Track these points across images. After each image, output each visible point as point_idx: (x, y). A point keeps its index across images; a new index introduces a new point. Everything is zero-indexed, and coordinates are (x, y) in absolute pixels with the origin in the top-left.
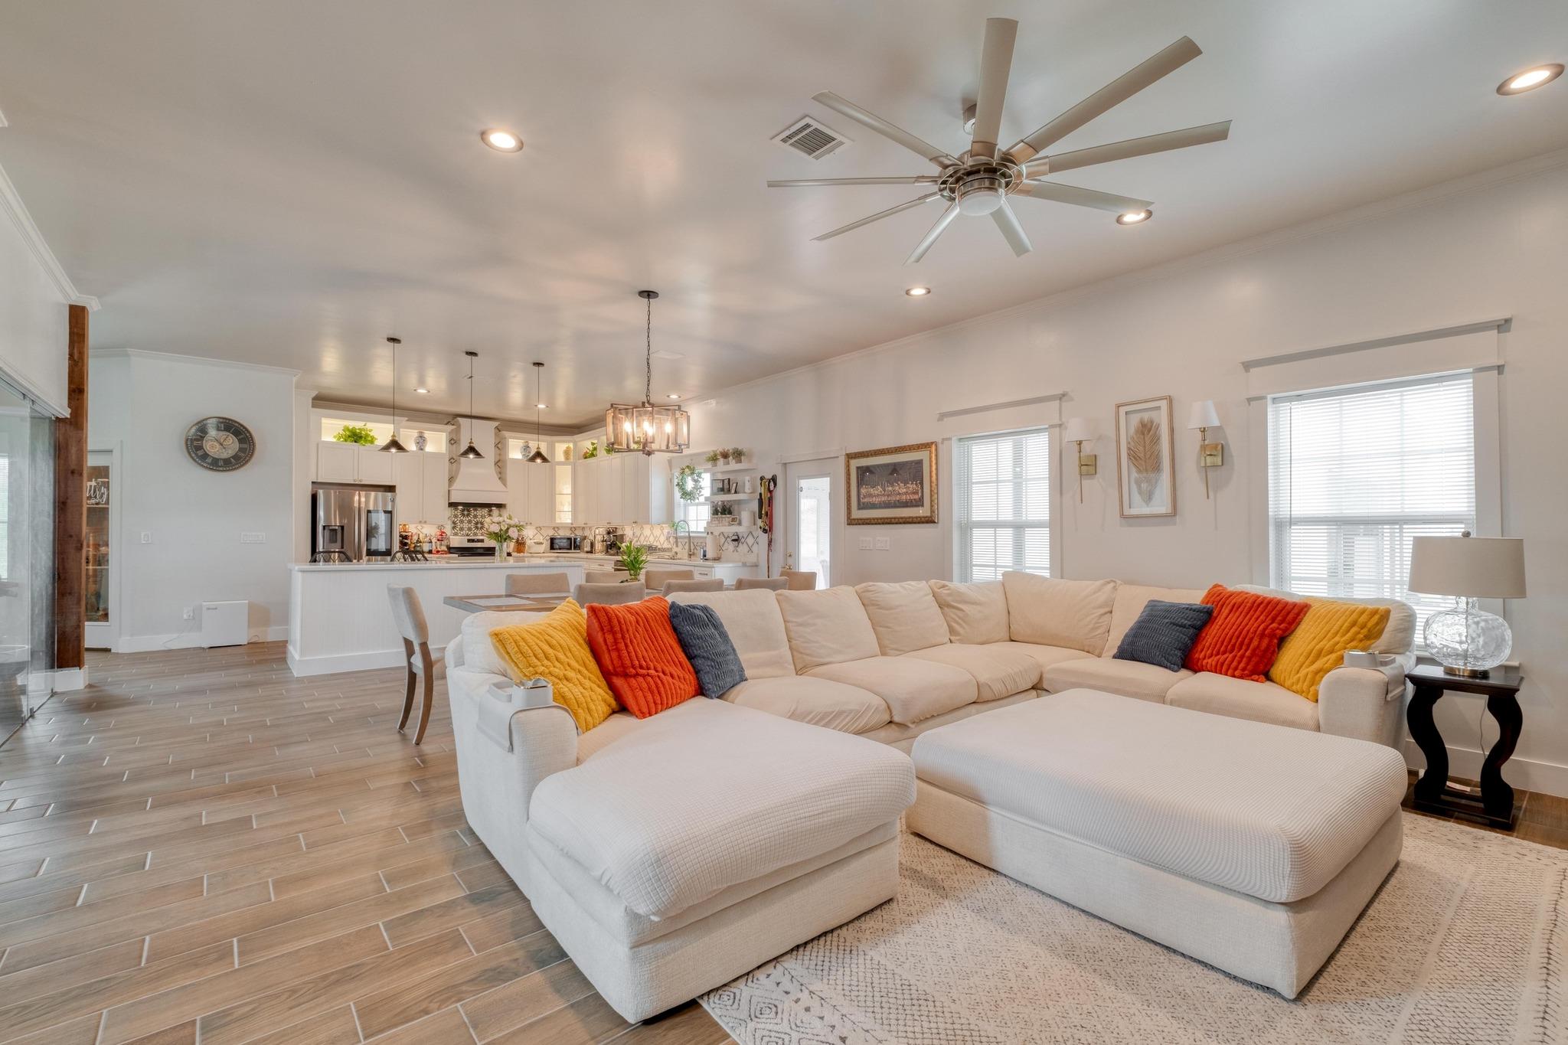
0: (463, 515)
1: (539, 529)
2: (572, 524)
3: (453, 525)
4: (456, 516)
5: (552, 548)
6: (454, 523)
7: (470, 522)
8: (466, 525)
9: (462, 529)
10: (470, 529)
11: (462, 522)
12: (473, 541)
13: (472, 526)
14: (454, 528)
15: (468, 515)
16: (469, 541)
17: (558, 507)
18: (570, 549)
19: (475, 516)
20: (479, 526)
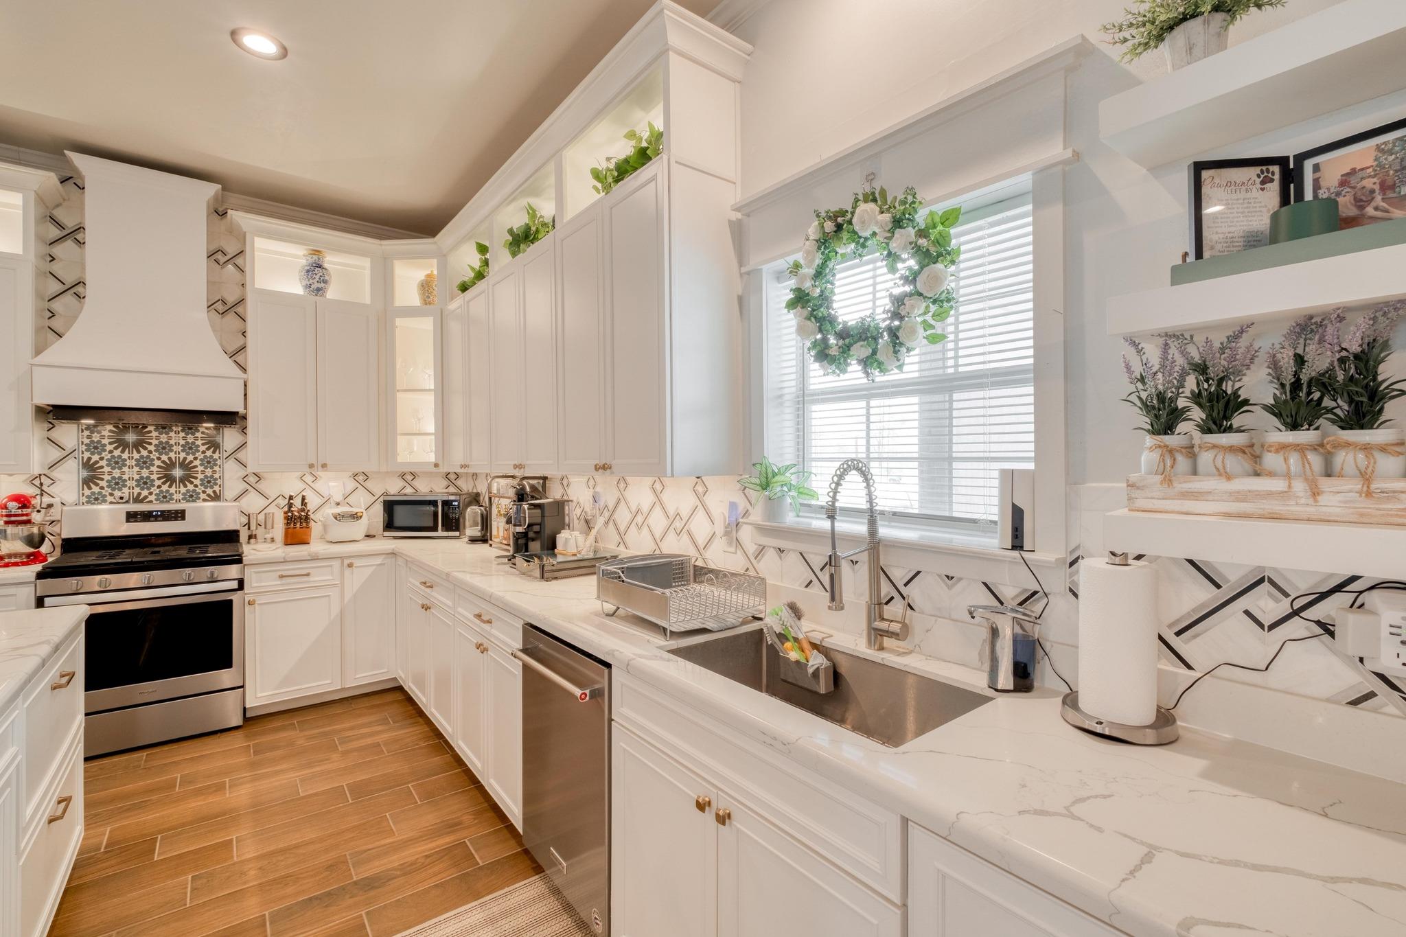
0: (123, 445)
1: (361, 478)
2: (436, 465)
3: (85, 473)
4: (95, 447)
5: (389, 525)
6: (87, 465)
7: (144, 463)
8: (131, 473)
9: (117, 483)
10: (145, 483)
11: (117, 463)
12: (147, 516)
13: (154, 473)
14: (87, 482)
15: (138, 445)
16: (131, 517)
17: (404, 420)
18: (435, 529)
19: (164, 448)
20: (177, 473)
